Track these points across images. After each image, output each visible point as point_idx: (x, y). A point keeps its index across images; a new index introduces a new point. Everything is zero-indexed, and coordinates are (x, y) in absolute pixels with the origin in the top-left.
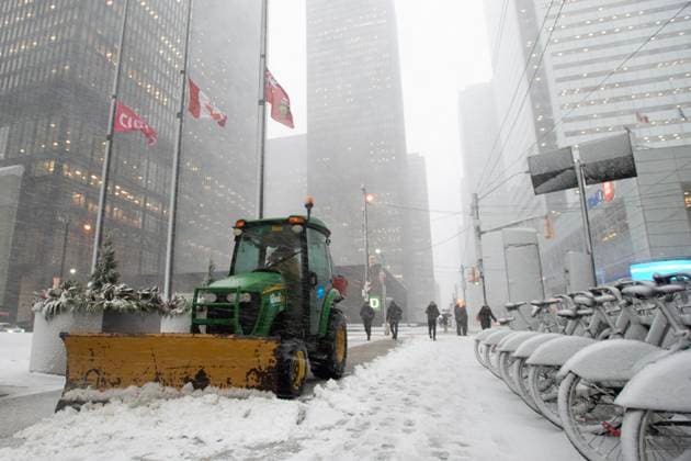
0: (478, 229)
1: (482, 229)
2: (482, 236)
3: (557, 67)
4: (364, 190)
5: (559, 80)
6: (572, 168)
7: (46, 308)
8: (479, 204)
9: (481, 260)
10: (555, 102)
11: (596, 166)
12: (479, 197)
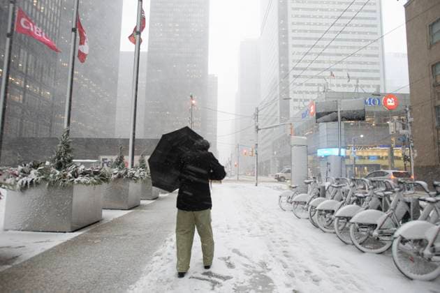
0: (257, 127)
1: (259, 127)
2: (259, 132)
3: (294, 38)
4: (191, 96)
5: (294, 46)
6: (336, 112)
7: (20, 182)
8: (259, 114)
9: (257, 145)
10: (291, 58)
11: (347, 112)
12: (259, 109)
